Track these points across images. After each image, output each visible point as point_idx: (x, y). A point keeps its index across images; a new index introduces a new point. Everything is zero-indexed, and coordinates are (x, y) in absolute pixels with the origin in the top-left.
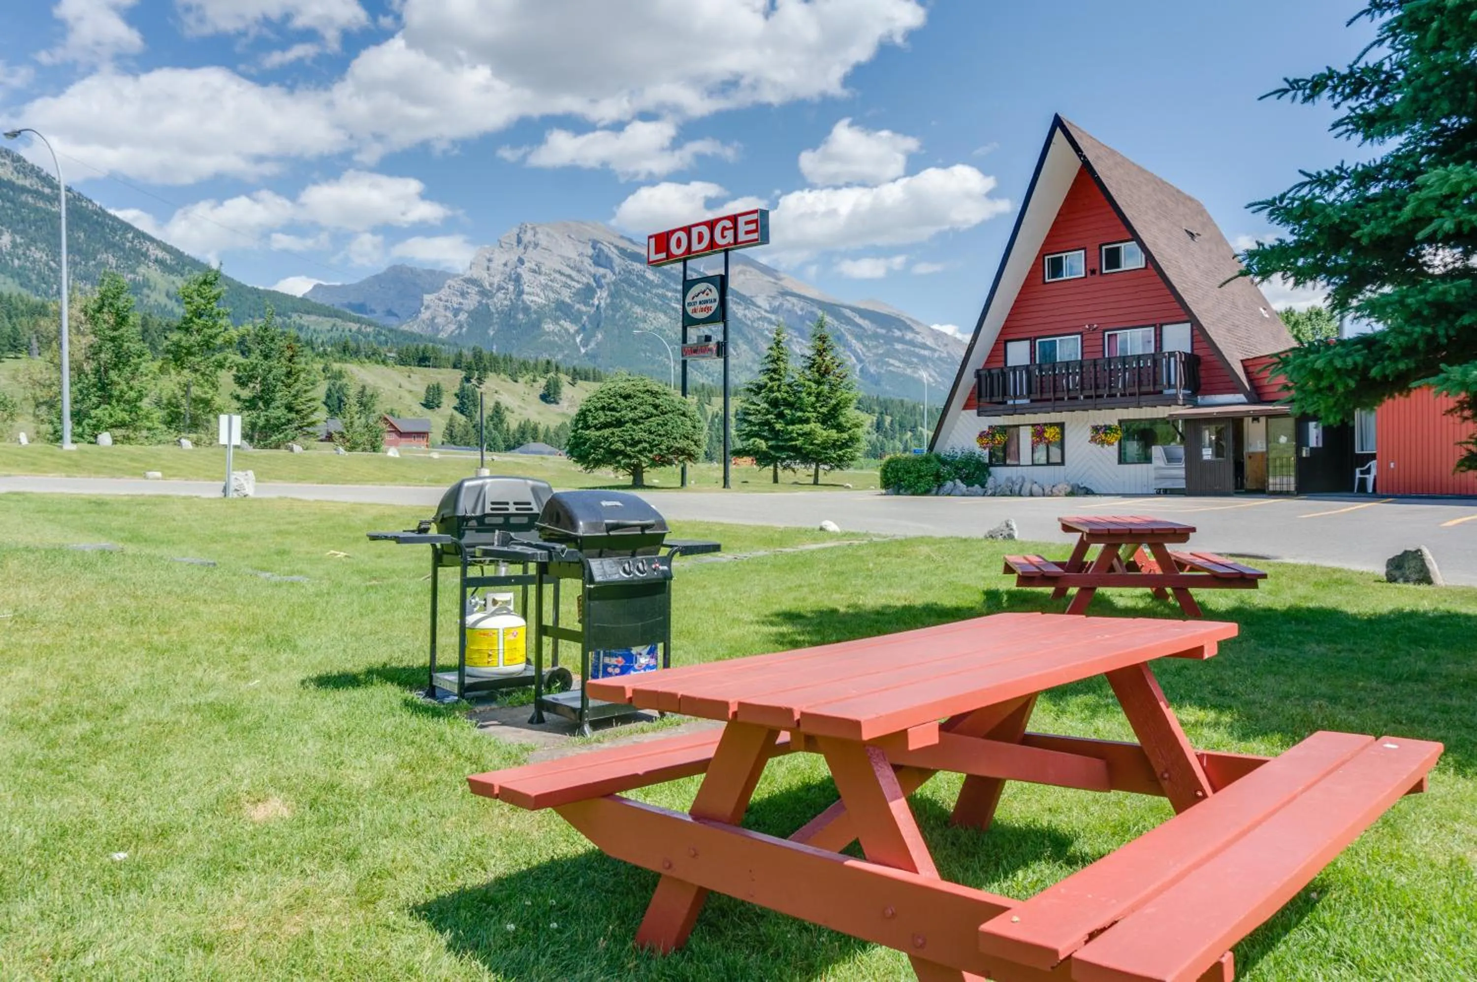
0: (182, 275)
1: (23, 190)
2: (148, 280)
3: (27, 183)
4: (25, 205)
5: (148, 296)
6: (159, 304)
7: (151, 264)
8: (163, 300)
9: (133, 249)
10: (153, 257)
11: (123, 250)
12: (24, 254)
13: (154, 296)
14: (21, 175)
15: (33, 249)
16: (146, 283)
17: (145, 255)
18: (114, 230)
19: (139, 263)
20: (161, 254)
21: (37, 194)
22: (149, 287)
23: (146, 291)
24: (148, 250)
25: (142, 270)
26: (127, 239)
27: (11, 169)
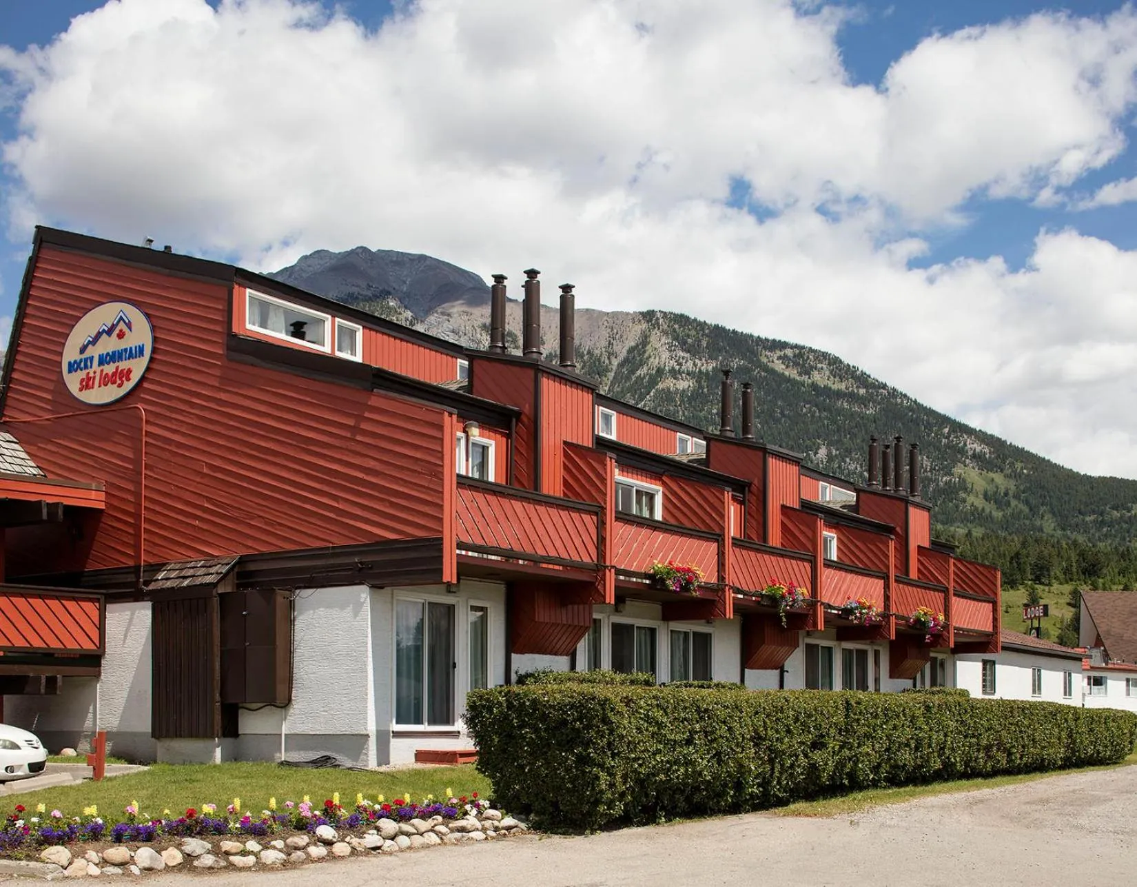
0: (1002, 471)
1: (839, 394)
2: (964, 481)
3: (842, 386)
4: (840, 411)
5: (964, 501)
6: (976, 509)
7: (968, 461)
8: (979, 502)
9: (948, 446)
10: (970, 453)
11: (938, 449)
12: (840, 467)
13: (971, 499)
14: (837, 379)
15: (848, 460)
16: (963, 486)
17: (962, 451)
18: (929, 426)
19: (955, 462)
20: (978, 447)
21: (852, 397)
22: (965, 489)
23: (962, 495)
24: (965, 444)
25: (958, 470)
26: (943, 435)
27: (828, 373)
